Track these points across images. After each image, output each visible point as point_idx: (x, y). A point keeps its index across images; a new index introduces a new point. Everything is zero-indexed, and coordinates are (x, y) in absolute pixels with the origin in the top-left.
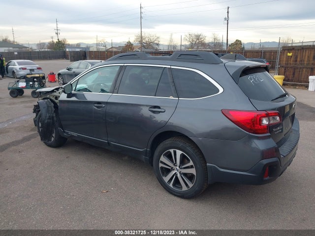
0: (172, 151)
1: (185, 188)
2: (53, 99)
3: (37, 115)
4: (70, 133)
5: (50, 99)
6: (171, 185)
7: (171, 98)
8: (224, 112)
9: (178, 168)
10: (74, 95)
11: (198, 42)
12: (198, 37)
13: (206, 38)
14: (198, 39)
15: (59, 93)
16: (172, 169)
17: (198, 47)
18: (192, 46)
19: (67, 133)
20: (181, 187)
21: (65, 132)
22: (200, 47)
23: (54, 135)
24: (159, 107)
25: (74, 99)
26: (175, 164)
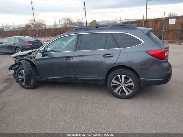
0: (119, 76)
1: (127, 93)
2: (29, 59)
3: (14, 71)
4: (45, 78)
5: (26, 60)
6: (119, 94)
7: (115, 48)
8: (147, 52)
9: (123, 84)
10: (47, 55)
11: (69, 22)
12: (69, 19)
13: (73, 20)
14: (69, 21)
15: (34, 55)
16: (119, 85)
17: (69, 25)
18: (66, 25)
19: (44, 78)
20: (126, 93)
21: (41, 78)
22: (71, 25)
23: (32, 81)
24: (110, 54)
25: (46, 57)
26: (121, 83)
